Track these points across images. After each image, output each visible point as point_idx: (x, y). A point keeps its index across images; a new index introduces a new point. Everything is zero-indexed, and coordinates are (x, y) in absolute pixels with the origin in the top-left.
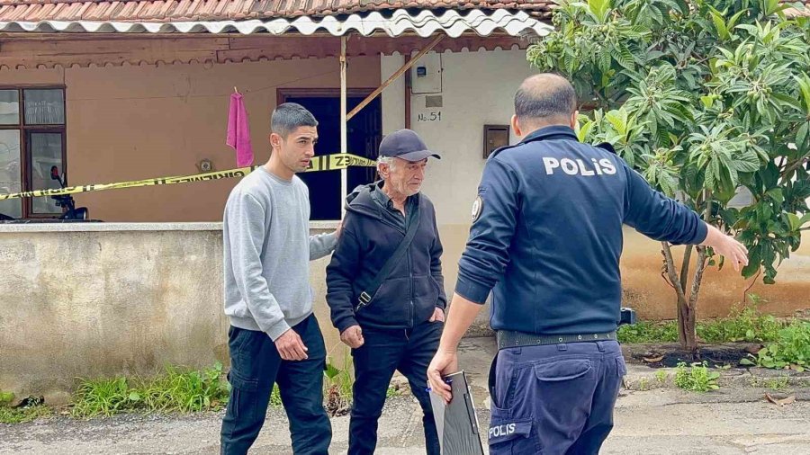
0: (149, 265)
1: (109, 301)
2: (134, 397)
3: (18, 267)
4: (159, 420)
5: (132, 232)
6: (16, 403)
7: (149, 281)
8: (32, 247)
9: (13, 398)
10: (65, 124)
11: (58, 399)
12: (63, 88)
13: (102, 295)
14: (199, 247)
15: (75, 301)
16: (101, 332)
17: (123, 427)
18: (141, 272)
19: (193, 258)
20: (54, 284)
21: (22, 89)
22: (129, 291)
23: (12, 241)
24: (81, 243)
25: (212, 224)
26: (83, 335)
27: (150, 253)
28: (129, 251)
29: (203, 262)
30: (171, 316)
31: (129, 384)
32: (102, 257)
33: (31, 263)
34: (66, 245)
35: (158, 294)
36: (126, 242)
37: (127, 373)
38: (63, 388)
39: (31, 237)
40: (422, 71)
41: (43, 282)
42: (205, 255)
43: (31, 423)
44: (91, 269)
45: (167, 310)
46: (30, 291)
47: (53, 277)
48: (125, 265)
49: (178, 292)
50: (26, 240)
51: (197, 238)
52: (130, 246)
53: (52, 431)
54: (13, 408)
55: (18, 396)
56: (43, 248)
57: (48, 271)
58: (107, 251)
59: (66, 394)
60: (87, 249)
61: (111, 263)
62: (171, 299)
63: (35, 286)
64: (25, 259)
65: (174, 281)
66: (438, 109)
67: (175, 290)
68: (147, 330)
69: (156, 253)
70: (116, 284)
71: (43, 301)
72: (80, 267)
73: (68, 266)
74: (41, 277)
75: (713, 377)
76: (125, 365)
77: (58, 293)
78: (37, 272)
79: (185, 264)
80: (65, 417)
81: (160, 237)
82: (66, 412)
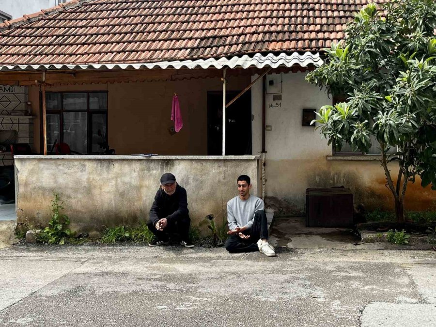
0: (135, 175)
1: (117, 190)
2: (127, 235)
3: (79, 174)
4: (137, 245)
5: (128, 160)
6: (77, 236)
7: (135, 182)
8: (84, 166)
9: (75, 233)
10: (107, 109)
11: (95, 235)
12: (107, 92)
13: (114, 188)
14: (157, 167)
15: (103, 190)
16: (114, 204)
17: (120, 248)
18: (131, 178)
19: (154, 172)
20: (94, 183)
21: (88, 92)
22: (126, 186)
23: (76, 163)
24: (105, 164)
25: (163, 156)
26: (106, 206)
27: (136, 169)
28: (126, 168)
29: (159, 174)
30: (144, 198)
31: (125, 230)
32: (115, 170)
33: (84, 173)
34: (99, 165)
35: (139, 188)
36: (125, 164)
37: (125, 224)
38: (97, 230)
39: (84, 161)
40: (271, 83)
41: (89, 182)
42: (159, 171)
43: (82, 244)
44: (110, 176)
45: (142, 195)
46: (83, 186)
47: (93, 179)
48: (125, 175)
49: (148, 187)
50: (82, 162)
51: (156, 163)
52: (127, 166)
53: (90, 248)
54: (75, 238)
55: (77, 233)
56: (89, 166)
57: (91, 176)
58: (117, 168)
59: (98, 233)
60: (108, 167)
61: (118, 174)
62: (144, 191)
63: (86, 183)
64: (82, 171)
65: (146, 182)
66: (280, 101)
67: (146, 187)
68: (134, 205)
69: (138, 169)
70: (120, 183)
71: (89, 190)
72: (105, 175)
73: (100, 174)
74: (88, 179)
75: (407, 237)
76: (124, 221)
77: (95, 187)
78: (86, 177)
79: (151, 175)
80: (97, 243)
81: (139, 163)
82: (98, 241)
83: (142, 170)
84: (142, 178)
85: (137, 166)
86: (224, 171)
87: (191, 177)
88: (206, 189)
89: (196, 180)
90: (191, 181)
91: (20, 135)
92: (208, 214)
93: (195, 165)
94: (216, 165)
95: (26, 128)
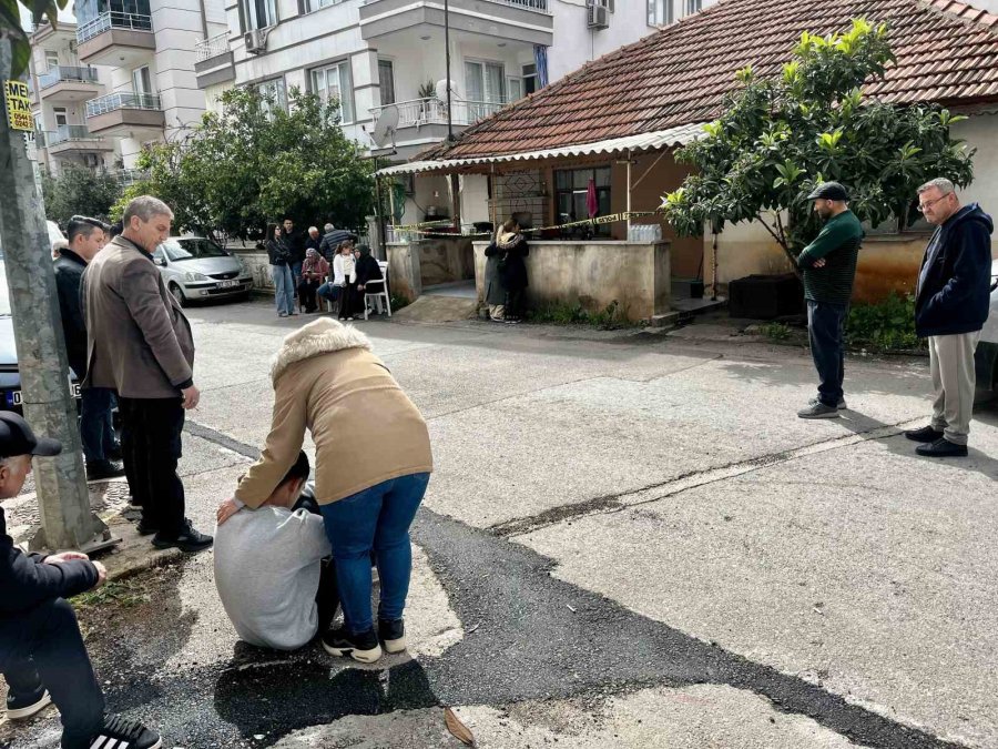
83: (561, 255)
84: (560, 263)
85: (557, 251)
86: (626, 257)
87: (599, 262)
88: (612, 274)
89: (602, 265)
90: (599, 266)
91: (535, 216)
92: (614, 298)
93: (602, 250)
94: (619, 250)
95: (539, 209)
